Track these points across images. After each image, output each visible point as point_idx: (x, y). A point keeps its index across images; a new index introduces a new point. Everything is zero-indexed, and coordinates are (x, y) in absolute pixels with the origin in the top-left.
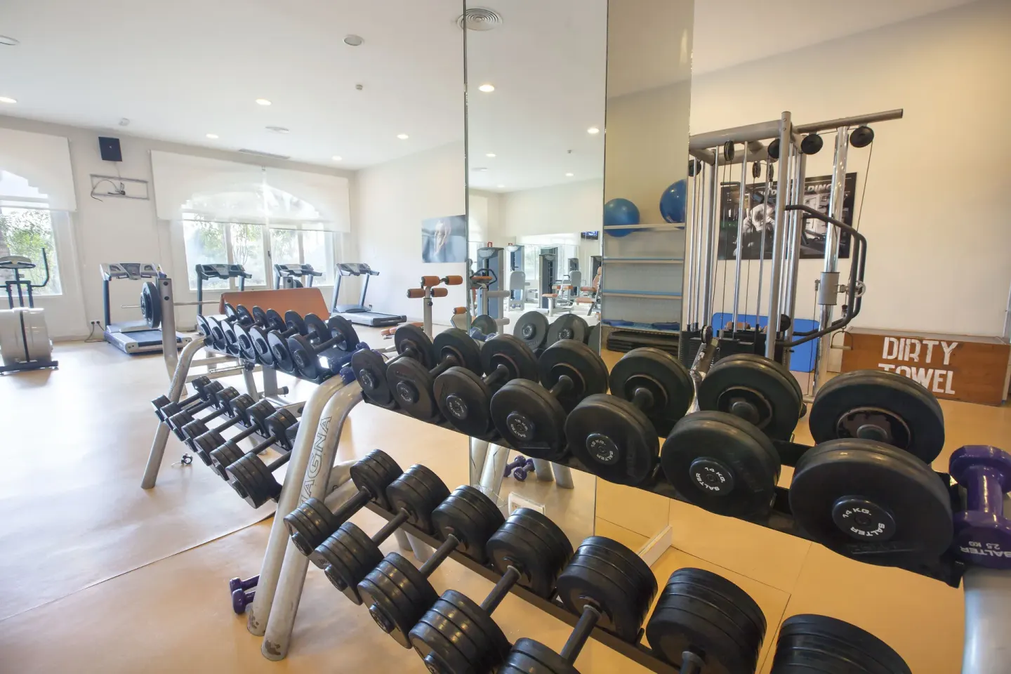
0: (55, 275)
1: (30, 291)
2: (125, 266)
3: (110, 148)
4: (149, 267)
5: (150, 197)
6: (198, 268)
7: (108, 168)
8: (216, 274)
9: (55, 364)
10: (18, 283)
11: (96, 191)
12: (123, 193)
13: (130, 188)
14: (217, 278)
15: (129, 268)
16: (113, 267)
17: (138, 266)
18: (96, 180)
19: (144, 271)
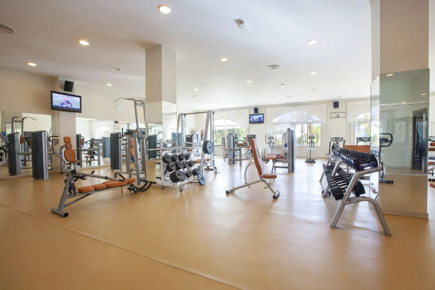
0: (319, 140)
1: (313, 144)
2: (335, 138)
3: (336, 105)
4: (342, 138)
5: (346, 117)
6: (357, 139)
7: (336, 110)
8: (363, 141)
9: (315, 162)
10: (312, 142)
11: (331, 117)
12: (338, 117)
13: (341, 115)
14: (363, 142)
15: (336, 139)
16: (333, 138)
17: (339, 138)
18: (332, 114)
19: (340, 140)
